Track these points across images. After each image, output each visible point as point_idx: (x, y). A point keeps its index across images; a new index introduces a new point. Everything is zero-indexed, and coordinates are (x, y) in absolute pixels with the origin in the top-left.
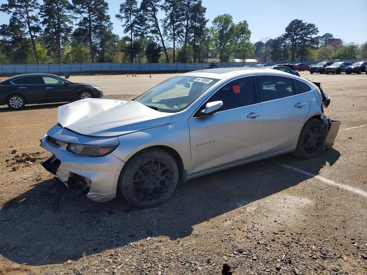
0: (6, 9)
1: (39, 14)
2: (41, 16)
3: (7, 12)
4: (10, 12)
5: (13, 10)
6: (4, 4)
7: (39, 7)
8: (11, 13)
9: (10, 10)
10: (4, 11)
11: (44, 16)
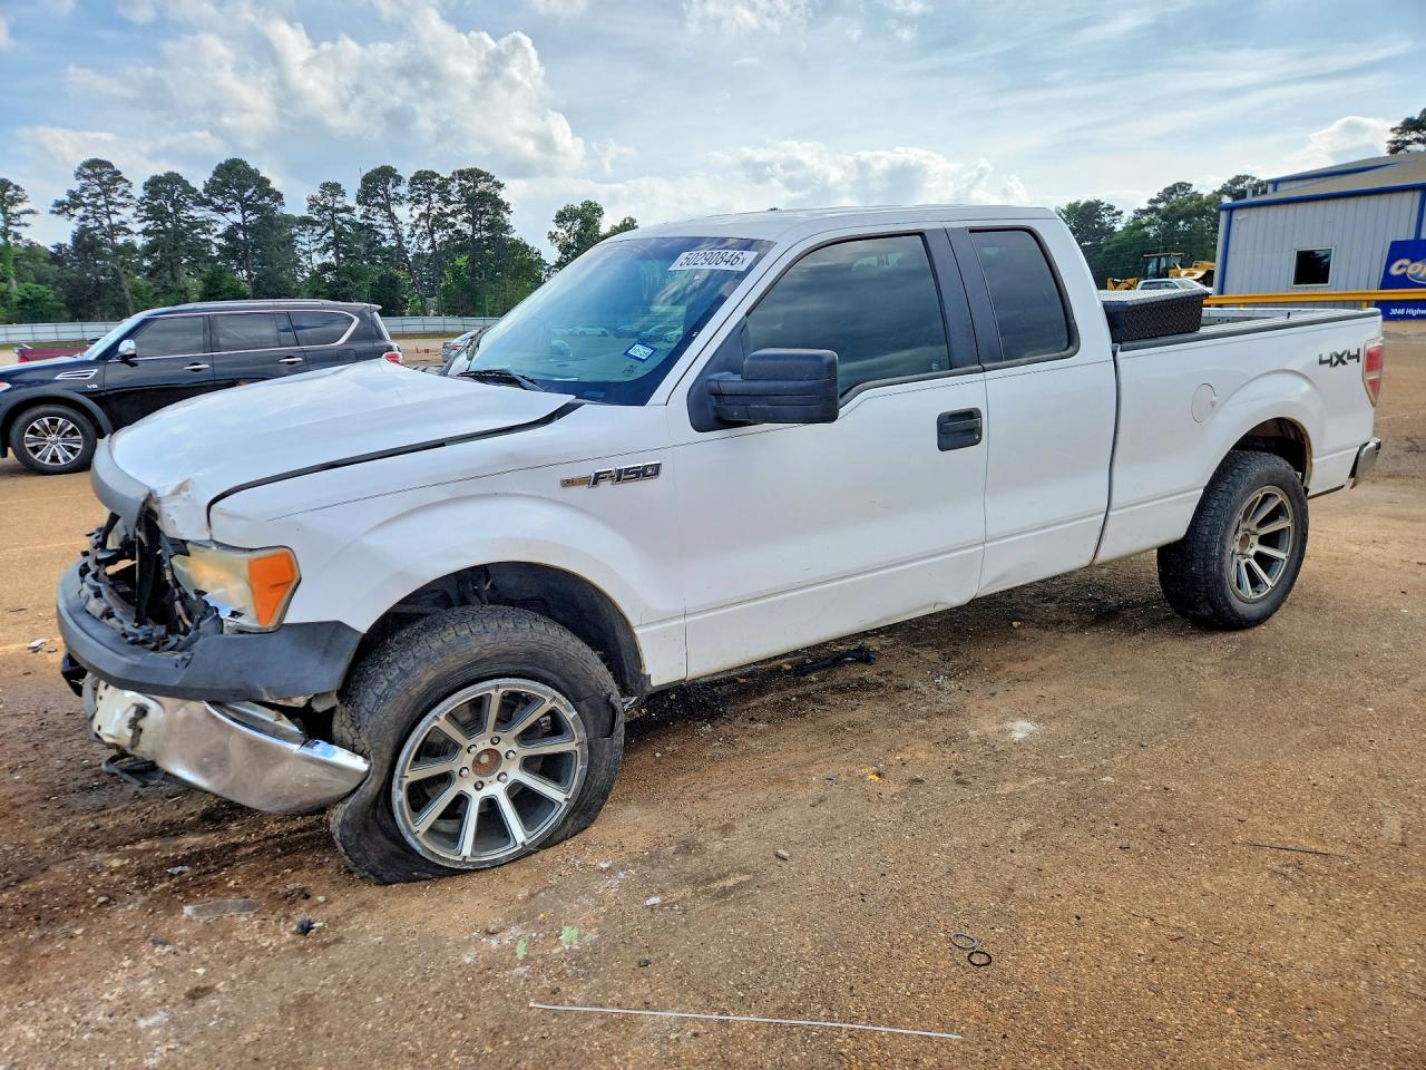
0: (66, 209)
1: (135, 216)
2: (138, 219)
3: (66, 215)
4: (73, 215)
5: (80, 212)
6: (60, 199)
7: (134, 202)
8: (75, 218)
9: (72, 211)
10: (59, 213)
11: (146, 219)
